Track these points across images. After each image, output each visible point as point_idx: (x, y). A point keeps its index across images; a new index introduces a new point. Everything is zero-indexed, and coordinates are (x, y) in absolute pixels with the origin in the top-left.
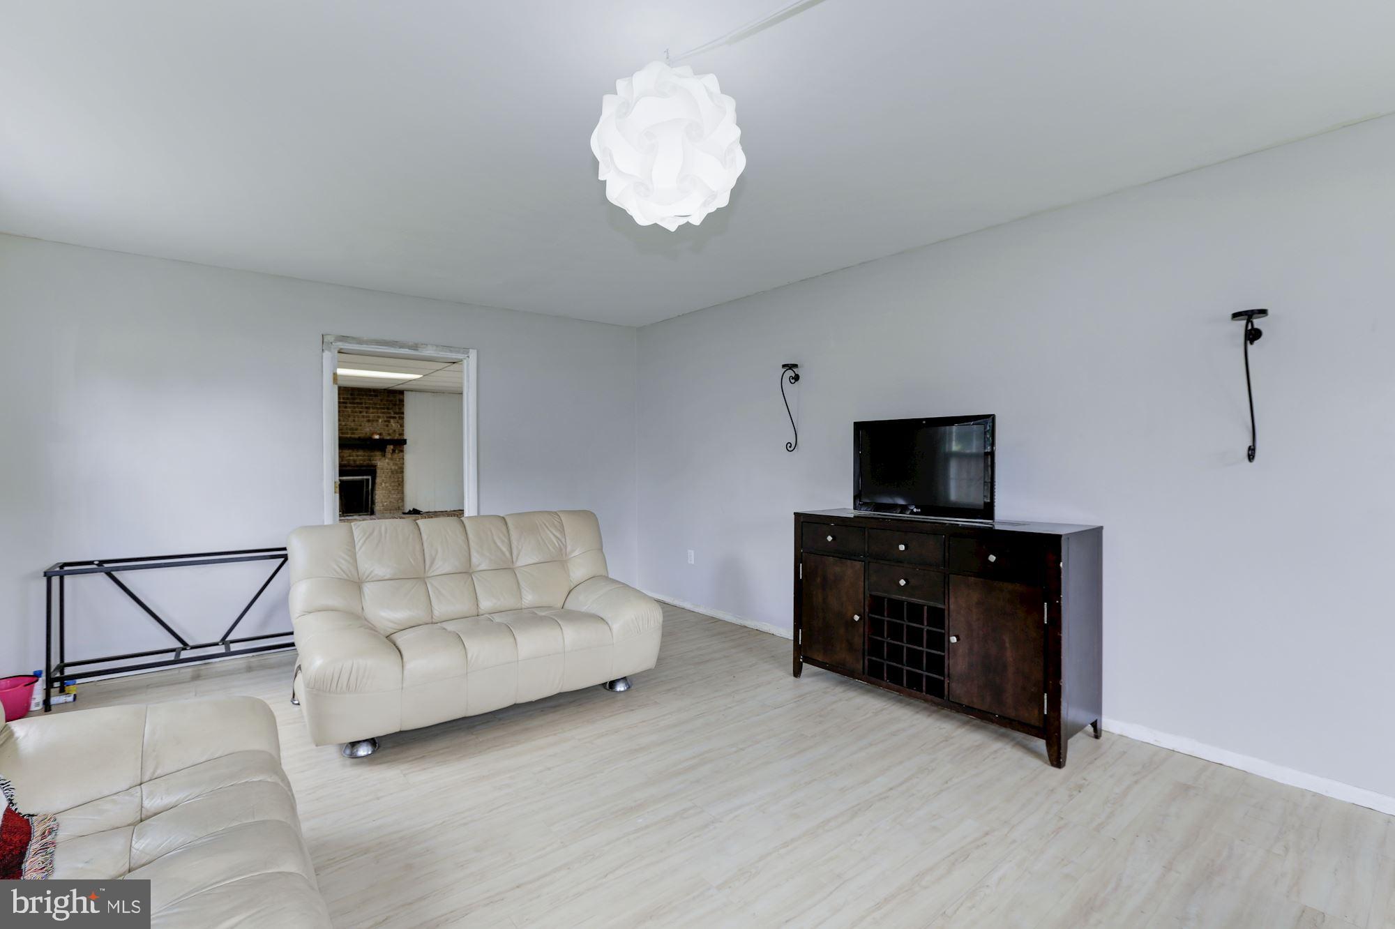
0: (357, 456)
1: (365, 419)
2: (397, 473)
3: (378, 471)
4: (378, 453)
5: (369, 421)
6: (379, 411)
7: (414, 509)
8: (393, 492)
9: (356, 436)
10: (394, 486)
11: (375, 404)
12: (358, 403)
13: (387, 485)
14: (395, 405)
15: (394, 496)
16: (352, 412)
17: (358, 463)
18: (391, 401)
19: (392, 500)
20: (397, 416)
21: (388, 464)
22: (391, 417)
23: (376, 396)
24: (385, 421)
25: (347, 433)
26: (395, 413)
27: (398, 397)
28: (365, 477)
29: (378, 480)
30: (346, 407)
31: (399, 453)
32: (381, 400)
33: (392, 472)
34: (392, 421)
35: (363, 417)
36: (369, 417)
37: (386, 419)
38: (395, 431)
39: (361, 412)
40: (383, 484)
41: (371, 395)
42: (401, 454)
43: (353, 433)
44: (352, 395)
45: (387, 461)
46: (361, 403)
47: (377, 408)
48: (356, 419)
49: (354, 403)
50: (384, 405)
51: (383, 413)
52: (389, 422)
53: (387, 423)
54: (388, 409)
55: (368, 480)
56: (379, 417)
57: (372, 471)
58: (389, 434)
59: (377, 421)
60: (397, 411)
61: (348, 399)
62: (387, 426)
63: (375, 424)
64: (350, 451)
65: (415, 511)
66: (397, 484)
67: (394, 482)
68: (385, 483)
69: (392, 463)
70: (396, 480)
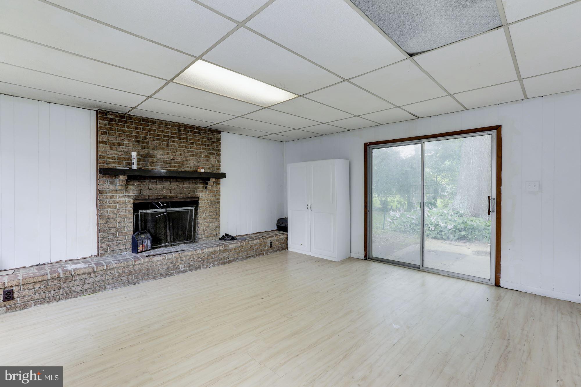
0: (183, 188)
1: (190, 154)
2: (215, 203)
3: (201, 202)
4: (200, 186)
5: (193, 156)
6: (202, 147)
7: (226, 235)
8: (212, 221)
9: (182, 169)
11: (198, 140)
12: (184, 138)
13: (208, 214)
14: (214, 142)
15: (213, 224)
16: (179, 146)
17: (184, 194)
18: (211, 139)
19: (212, 228)
20: (215, 152)
21: (208, 195)
22: (210, 153)
23: (199, 133)
24: (206, 157)
25: (175, 167)
26: (214, 150)
27: (216, 135)
28: (189, 208)
29: (200, 210)
30: (174, 142)
31: (216, 186)
32: (203, 138)
33: (211, 203)
34: (211, 156)
35: (189, 152)
36: (193, 152)
37: (206, 155)
39: (186, 147)
40: (204, 213)
41: (195, 132)
42: (218, 186)
43: (179, 167)
44: (179, 130)
45: (207, 192)
46: (187, 139)
47: (200, 145)
48: (183, 153)
49: (180, 138)
50: (205, 142)
51: (205, 149)
52: (209, 157)
53: (207, 159)
54: (208, 145)
55: (191, 210)
56: (201, 153)
57: (195, 203)
58: (209, 168)
59: (200, 156)
60: (215, 148)
61: (176, 134)
62: (208, 161)
63: (198, 158)
64: (177, 183)
65: (227, 237)
66: (215, 213)
67: (213, 212)
68: (206, 213)
69: (211, 194)
70: (214, 210)
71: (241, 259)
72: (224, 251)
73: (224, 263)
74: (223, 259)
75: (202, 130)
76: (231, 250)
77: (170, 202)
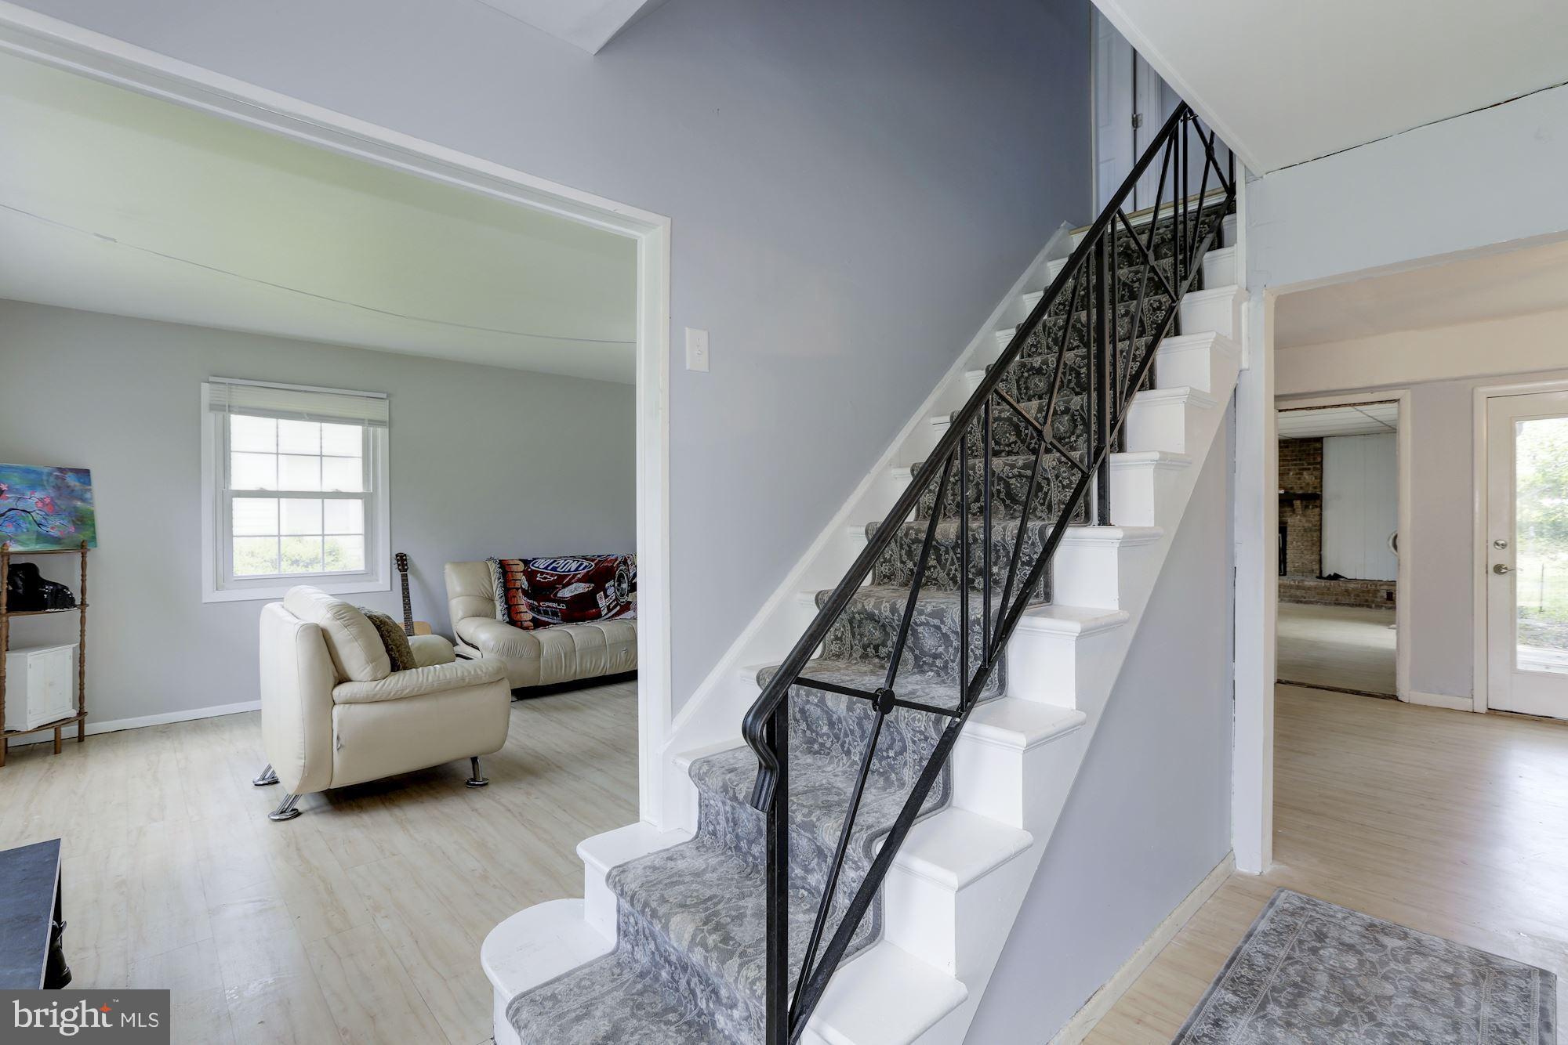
2: (1311, 531)
3: (1289, 529)
6: (1290, 463)
7: (1335, 574)
8: (1305, 552)
10: (1307, 546)
13: (1299, 544)
14: (1309, 454)
15: (1307, 556)
18: (1304, 452)
19: (1306, 562)
20: (1311, 467)
21: (1300, 521)
22: (1304, 469)
23: (1287, 447)
24: (1296, 474)
26: (1309, 464)
27: (1318, 445)
29: (1289, 538)
31: (1313, 508)
32: (1293, 451)
33: (1305, 530)
34: (1305, 473)
37: (1297, 471)
38: (1308, 484)
40: (1295, 543)
42: (1317, 510)
50: (1296, 456)
51: (1295, 465)
52: (1302, 474)
53: (1299, 476)
54: (1300, 460)
56: (1289, 470)
58: (1301, 488)
59: (1288, 473)
60: (1312, 461)
62: (1299, 479)
65: (1336, 577)
66: (1310, 544)
67: (1307, 541)
68: (1297, 542)
69: (1304, 520)
70: (1309, 539)
71: (1326, 604)
72: (1298, 588)
73: (1298, 602)
74: (1296, 596)
75: (1291, 442)
76: (1309, 588)
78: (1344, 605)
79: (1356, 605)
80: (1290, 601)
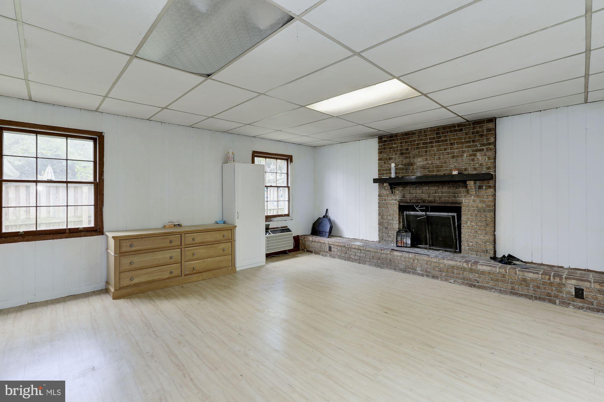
0: (442, 193)
1: (450, 156)
2: (484, 211)
3: (463, 209)
4: (462, 190)
5: (453, 157)
6: (465, 145)
7: (510, 256)
8: (479, 232)
9: (442, 173)
10: (481, 226)
11: (460, 139)
12: (442, 141)
13: (473, 224)
15: (481, 237)
16: (438, 150)
17: (443, 199)
18: (477, 132)
19: (479, 241)
20: (484, 148)
21: (474, 201)
22: (477, 150)
23: (461, 130)
24: (471, 155)
25: (433, 171)
26: (483, 145)
28: (450, 214)
29: (464, 218)
30: (432, 147)
31: (486, 189)
32: (466, 134)
33: (479, 210)
34: (478, 154)
35: (448, 153)
36: (454, 153)
37: (471, 153)
38: (481, 165)
39: (445, 149)
40: (469, 222)
41: (456, 131)
42: (492, 190)
43: (438, 171)
44: (437, 134)
45: (473, 197)
46: (446, 141)
47: (462, 143)
48: (441, 157)
49: (438, 142)
50: (470, 138)
51: (469, 147)
52: (475, 155)
53: (473, 157)
54: (473, 141)
55: (453, 217)
56: (463, 152)
57: (458, 210)
58: (475, 169)
59: (462, 156)
60: (485, 142)
61: (434, 138)
62: (473, 160)
63: (460, 159)
64: (436, 188)
66: (484, 224)
67: (481, 221)
68: (471, 222)
69: (478, 200)
70: (483, 219)
71: (501, 292)
72: (471, 271)
73: (471, 285)
74: (470, 279)
75: (464, 125)
76: (483, 273)
77: (430, 207)
78: (521, 295)
79: (536, 298)
80: (463, 284)
